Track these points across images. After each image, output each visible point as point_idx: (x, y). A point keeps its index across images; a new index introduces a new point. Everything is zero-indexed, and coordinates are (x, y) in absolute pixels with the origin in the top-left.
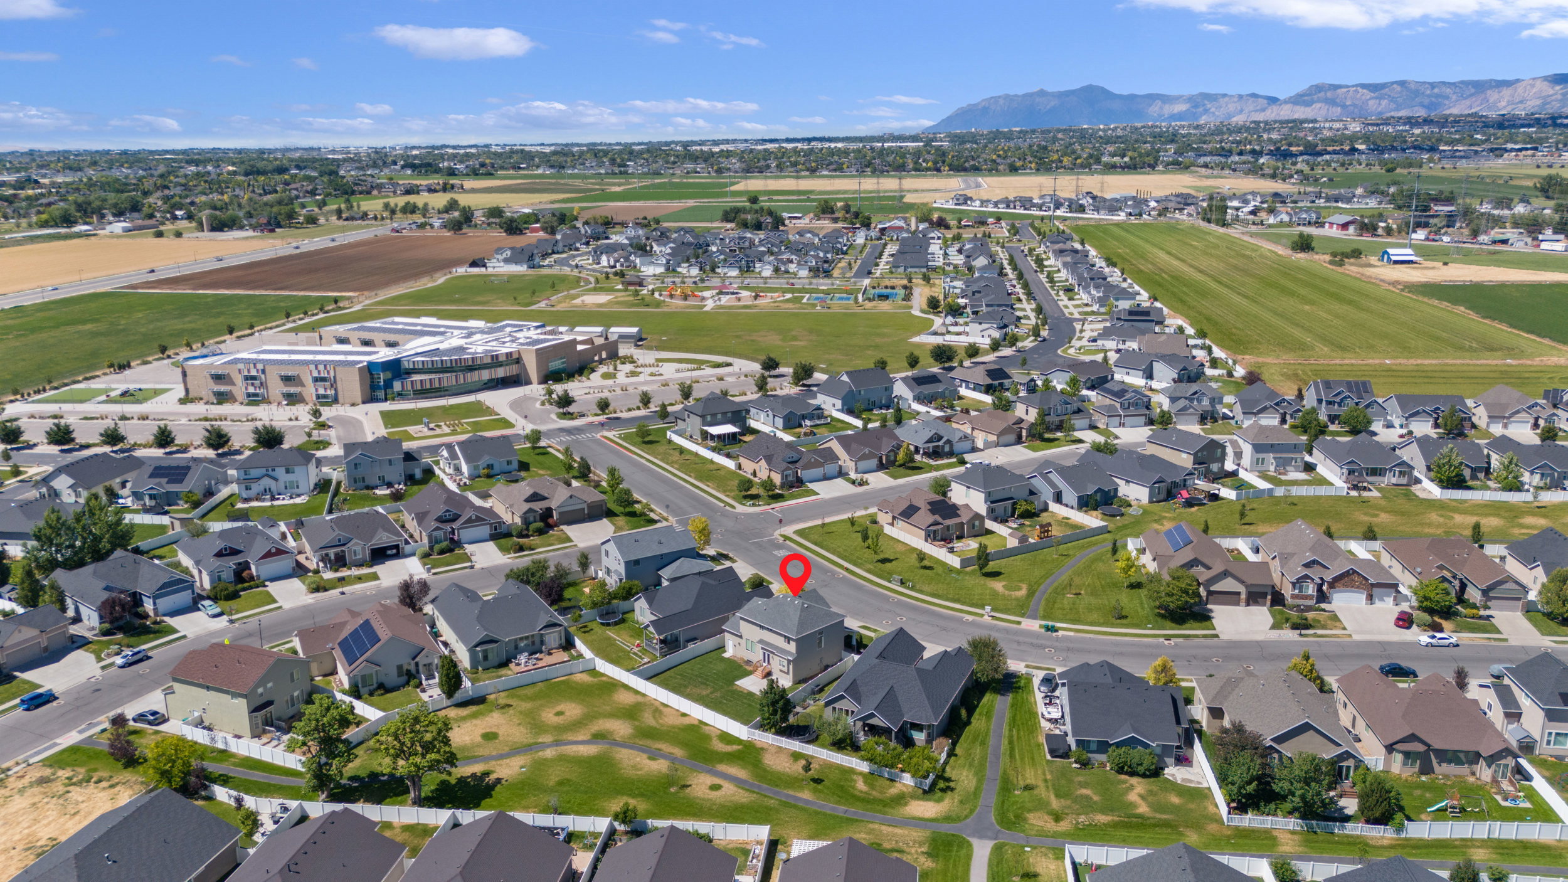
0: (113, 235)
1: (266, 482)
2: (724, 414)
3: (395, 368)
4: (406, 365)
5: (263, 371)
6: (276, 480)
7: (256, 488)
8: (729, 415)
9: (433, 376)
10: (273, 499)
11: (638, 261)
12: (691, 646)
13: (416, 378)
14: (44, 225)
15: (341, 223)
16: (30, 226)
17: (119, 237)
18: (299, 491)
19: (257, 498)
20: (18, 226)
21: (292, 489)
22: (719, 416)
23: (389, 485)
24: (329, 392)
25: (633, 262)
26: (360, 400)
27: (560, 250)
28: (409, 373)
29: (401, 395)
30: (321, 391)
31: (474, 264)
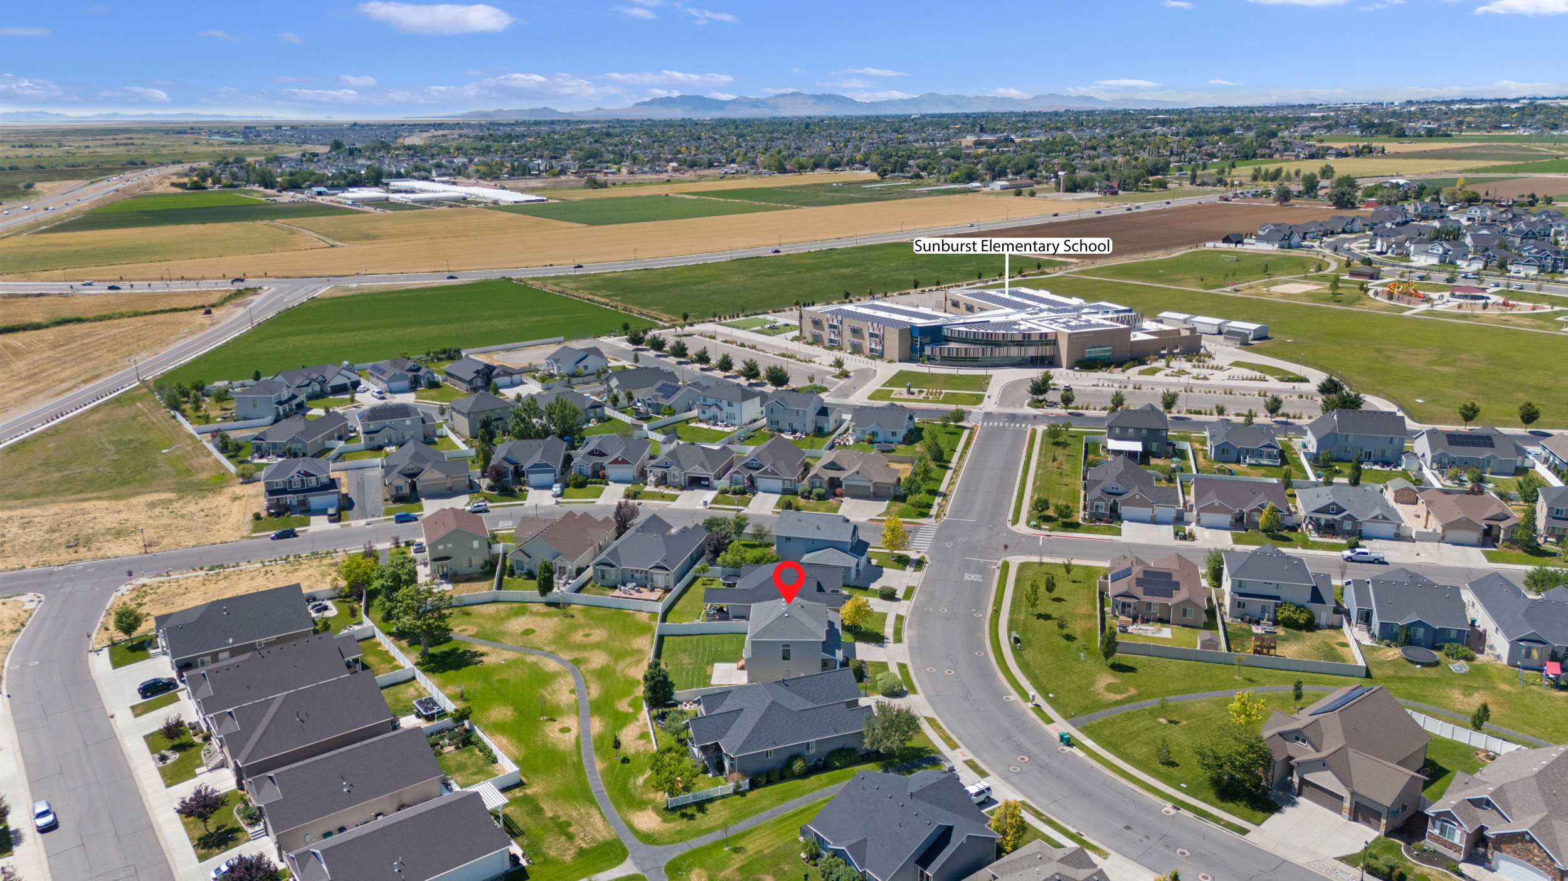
0: (993, 193)
1: (714, 410)
2: (1138, 430)
3: (935, 335)
4: (946, 332)
5: (841, 322)
6: (721, 409)
7: (710, 413)
8: (1144, 432)
9: (966, 346)
10: (715, 424)
11: (1412, 249)
12: (734, 621)
13: (952, 345)
14: (955, 181)
15: (1194, 187)
16: (946, 181)
17: (997, 194)
18: (733, 421)
19: (706, 422)
20: (938, 181)
21: (729, 420)
22: (1131, 431)
23: (794, 432)
24: (879, 348)
25: (1407, 249)
26: (897, 358)
27: (1357, 229)
28: (947, 340)
29: (931, 359)
30: (873, 346)
31: (1226, 240)
